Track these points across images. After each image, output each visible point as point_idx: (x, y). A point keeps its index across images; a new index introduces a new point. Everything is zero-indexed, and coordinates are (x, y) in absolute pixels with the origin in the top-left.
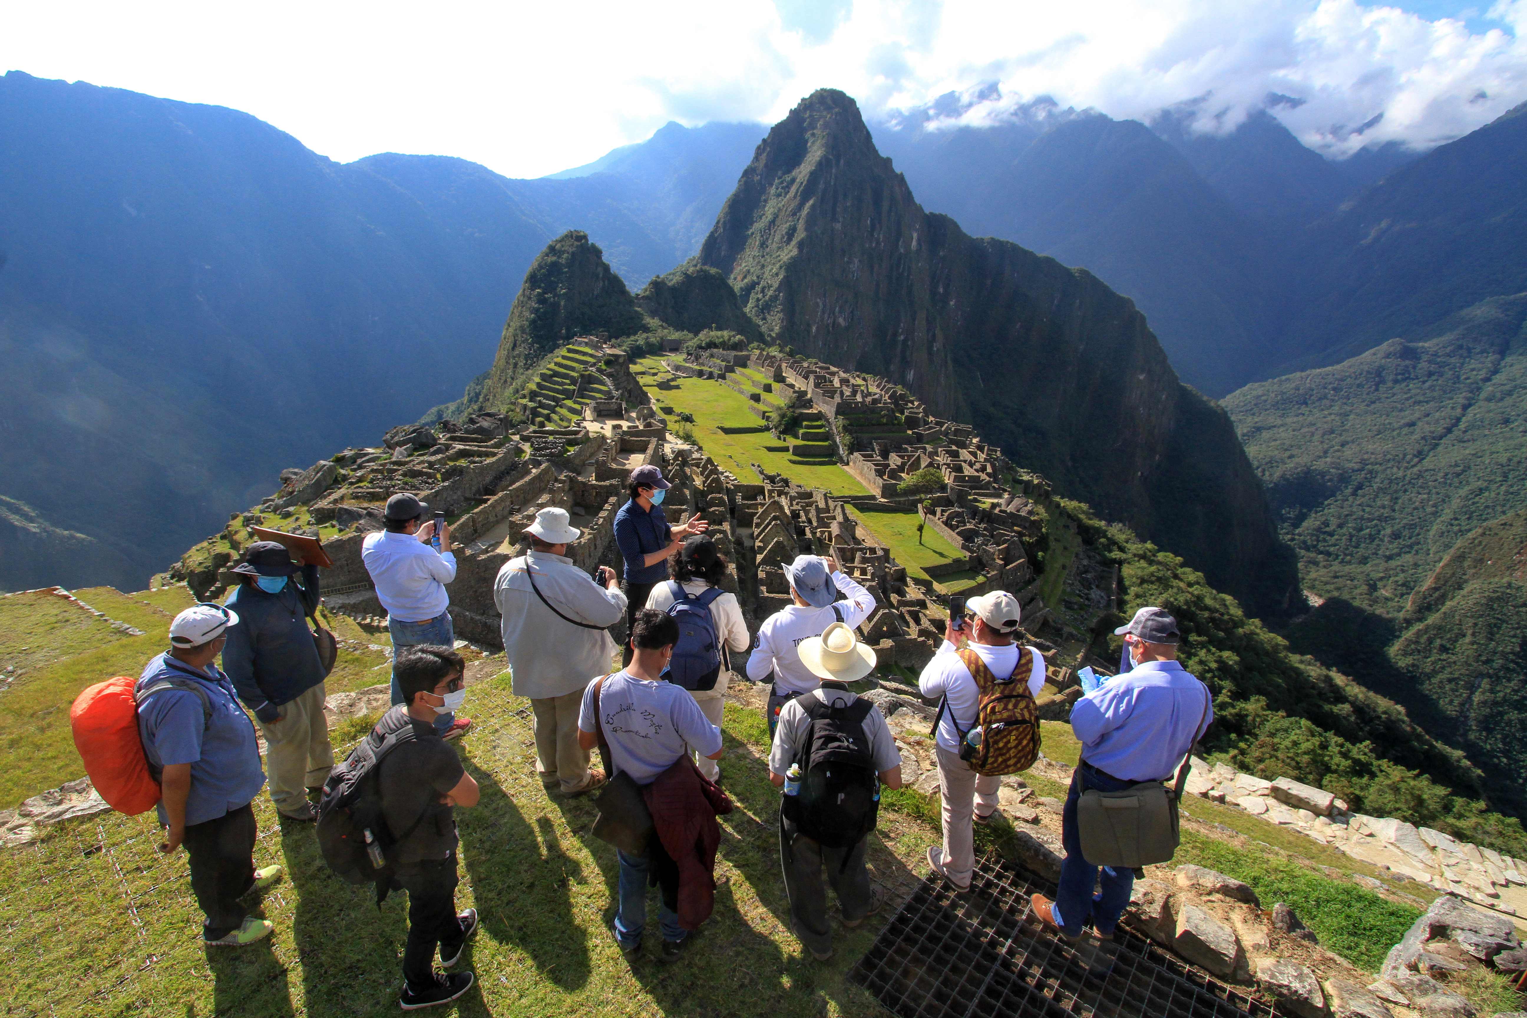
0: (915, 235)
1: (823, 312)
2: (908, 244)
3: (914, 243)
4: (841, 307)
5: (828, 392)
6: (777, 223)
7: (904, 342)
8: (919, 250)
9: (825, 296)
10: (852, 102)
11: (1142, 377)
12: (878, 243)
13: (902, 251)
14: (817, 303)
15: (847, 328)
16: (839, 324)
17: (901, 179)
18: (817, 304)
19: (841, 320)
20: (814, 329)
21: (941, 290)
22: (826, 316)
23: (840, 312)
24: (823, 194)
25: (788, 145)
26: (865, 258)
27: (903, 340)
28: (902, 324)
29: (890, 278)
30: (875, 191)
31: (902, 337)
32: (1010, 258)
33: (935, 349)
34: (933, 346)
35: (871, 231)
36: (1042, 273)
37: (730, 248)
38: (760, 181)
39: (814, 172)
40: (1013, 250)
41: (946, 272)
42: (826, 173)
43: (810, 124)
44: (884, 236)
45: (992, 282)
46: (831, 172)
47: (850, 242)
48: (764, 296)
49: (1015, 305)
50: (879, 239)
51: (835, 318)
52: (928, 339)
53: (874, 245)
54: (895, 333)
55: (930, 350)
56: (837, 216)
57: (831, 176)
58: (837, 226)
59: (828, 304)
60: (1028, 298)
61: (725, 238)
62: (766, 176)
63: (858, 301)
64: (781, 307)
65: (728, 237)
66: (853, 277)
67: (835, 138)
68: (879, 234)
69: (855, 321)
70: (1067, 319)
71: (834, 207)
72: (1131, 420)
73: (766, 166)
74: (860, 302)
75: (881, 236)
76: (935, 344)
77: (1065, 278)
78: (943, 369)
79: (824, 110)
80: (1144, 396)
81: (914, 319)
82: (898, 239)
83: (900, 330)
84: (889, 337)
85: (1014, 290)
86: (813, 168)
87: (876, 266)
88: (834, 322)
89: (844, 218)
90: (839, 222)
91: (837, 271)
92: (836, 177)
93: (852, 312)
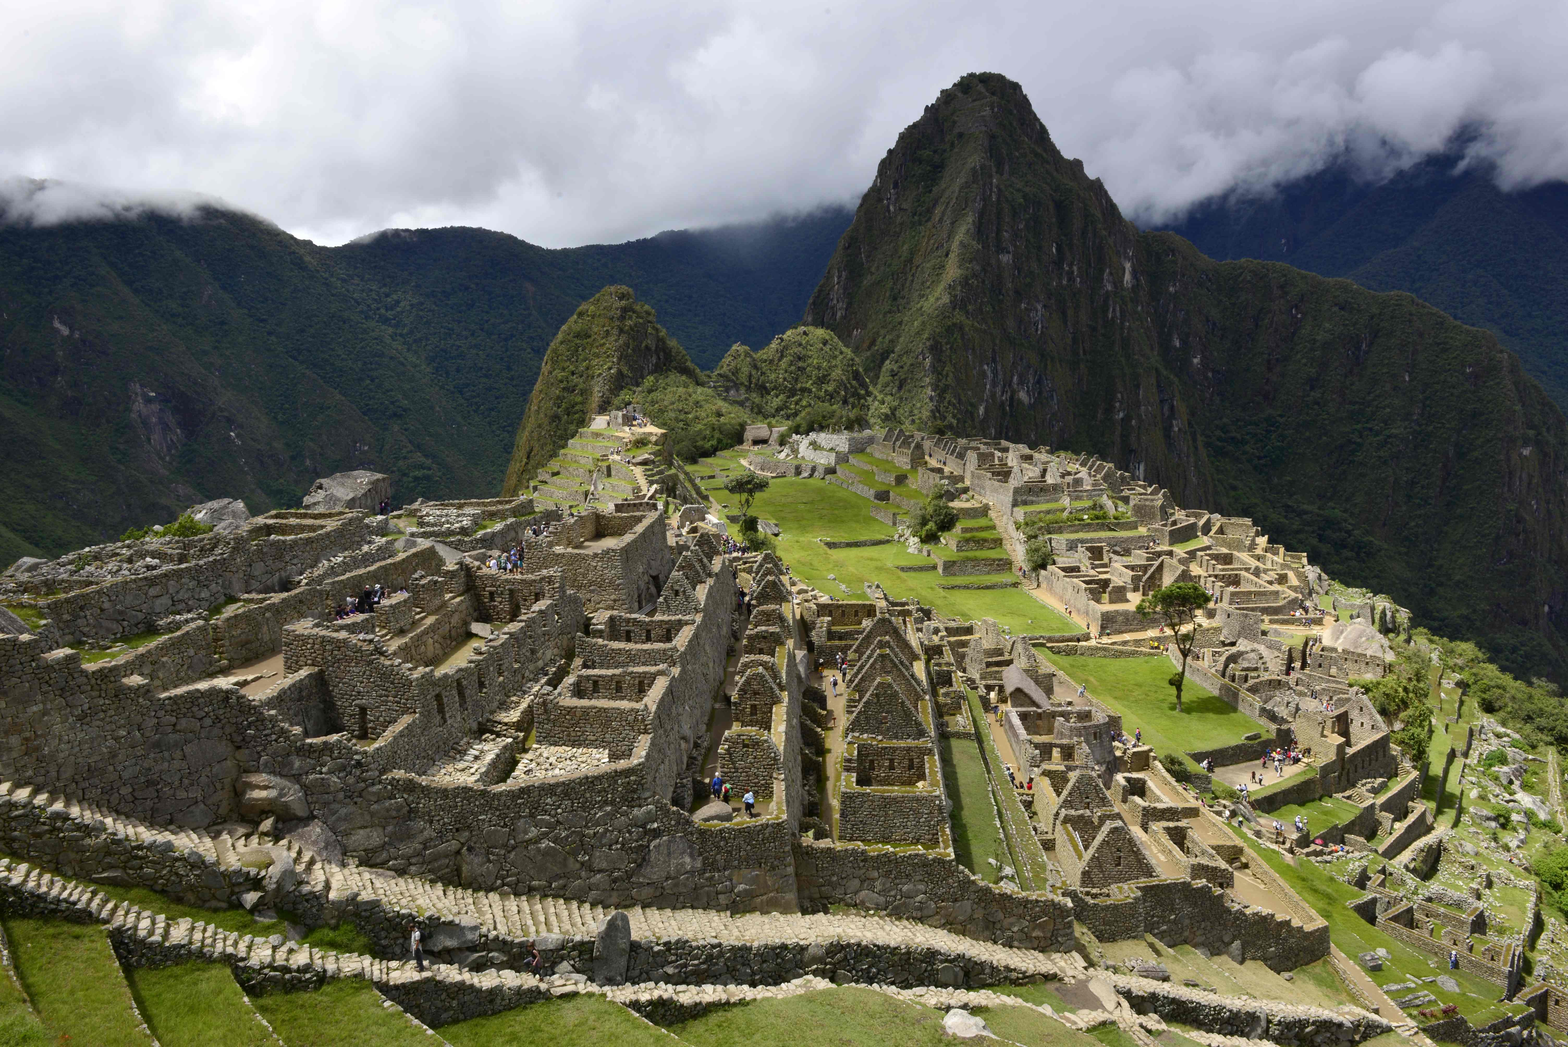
0: (1128, 266)
1: (994, 384)
2: (1118, 282)
3: (1127, 277)
4: (1021, 377)
5: (998, 474)
6: (917, 260)
7: (1126, 420)
8: (1136, 287)
9: (994, 360)
10: (1016, 87)
11: (1526, 452)
12: (1071, 279)
13: (1109, 287)
14: (984, 372)
15: (1032, 406)
16: (1020, 402)
17: (1097, 187)
18: (983, 374)
19: (1023, 395)
20: (981, 410)
21: (1177, 344)
22: (998, 390)
23: (1021, 382)
24: (982, 215)
25: (926, 153)
26: (1053, 301)
27: (1122, 419)
28: (1119, 396)
29: (1094, 329)
30: (1059, 206)
31: (1121, 415)
32: (1282, 287)
33: (1176, 429)
34: (1171, 426)
35: (1058, 262)
36: (1336, 305)
37: (849, 305)
38: (888, 207)
39: (966, 186)
40: (1285, 276)
41: (1181, 315)
42: (984, 185)
43: (955, 122)
44: (1079, 268)
45: (1257, 325)
46: (991, 184)
47: (1028, 280)
48: (902, 367)
49: (1299, 356)
50: (1073, 272)
51: (1014, 392)
52: (1163, 414)
53: (1065, 282)
54: (1109, 410)
55: (1167, 431)
56: (1004, 245)
57: (991, 190)
58: (1005, 258)
59: (1000, 373)
60: (1318, 344)
61: (841, 291)
62: (896, 199)
63: (1046, 365)
64: (928, 380)
65: (845, 289)
66: (1037, 330)
67: (993, 137)
68: (1071, 265)
69: (1045, 394)
70: (1385, 370)
71: (999, 232)
72: (1518, 522)
73: (896, 186)
74: (1049, 367)
75: (1075, 268)
76: (1174, 422)
77: (1375, 310)
78: (1192, 460)
79: (974, 101)
80: (1535, 481)
81: (1138, 386)
82: (1102, 271)
83: (1117, 405)
84: (1100, 416)
85: (1294, 334)
86: (963, 180)
87: (1070, 312)
88: (1012, 398)
89: (1015, 246)
90: (1008, 252)
91: (1011, 323)
92: (999, 190)
93: (1039, 382)
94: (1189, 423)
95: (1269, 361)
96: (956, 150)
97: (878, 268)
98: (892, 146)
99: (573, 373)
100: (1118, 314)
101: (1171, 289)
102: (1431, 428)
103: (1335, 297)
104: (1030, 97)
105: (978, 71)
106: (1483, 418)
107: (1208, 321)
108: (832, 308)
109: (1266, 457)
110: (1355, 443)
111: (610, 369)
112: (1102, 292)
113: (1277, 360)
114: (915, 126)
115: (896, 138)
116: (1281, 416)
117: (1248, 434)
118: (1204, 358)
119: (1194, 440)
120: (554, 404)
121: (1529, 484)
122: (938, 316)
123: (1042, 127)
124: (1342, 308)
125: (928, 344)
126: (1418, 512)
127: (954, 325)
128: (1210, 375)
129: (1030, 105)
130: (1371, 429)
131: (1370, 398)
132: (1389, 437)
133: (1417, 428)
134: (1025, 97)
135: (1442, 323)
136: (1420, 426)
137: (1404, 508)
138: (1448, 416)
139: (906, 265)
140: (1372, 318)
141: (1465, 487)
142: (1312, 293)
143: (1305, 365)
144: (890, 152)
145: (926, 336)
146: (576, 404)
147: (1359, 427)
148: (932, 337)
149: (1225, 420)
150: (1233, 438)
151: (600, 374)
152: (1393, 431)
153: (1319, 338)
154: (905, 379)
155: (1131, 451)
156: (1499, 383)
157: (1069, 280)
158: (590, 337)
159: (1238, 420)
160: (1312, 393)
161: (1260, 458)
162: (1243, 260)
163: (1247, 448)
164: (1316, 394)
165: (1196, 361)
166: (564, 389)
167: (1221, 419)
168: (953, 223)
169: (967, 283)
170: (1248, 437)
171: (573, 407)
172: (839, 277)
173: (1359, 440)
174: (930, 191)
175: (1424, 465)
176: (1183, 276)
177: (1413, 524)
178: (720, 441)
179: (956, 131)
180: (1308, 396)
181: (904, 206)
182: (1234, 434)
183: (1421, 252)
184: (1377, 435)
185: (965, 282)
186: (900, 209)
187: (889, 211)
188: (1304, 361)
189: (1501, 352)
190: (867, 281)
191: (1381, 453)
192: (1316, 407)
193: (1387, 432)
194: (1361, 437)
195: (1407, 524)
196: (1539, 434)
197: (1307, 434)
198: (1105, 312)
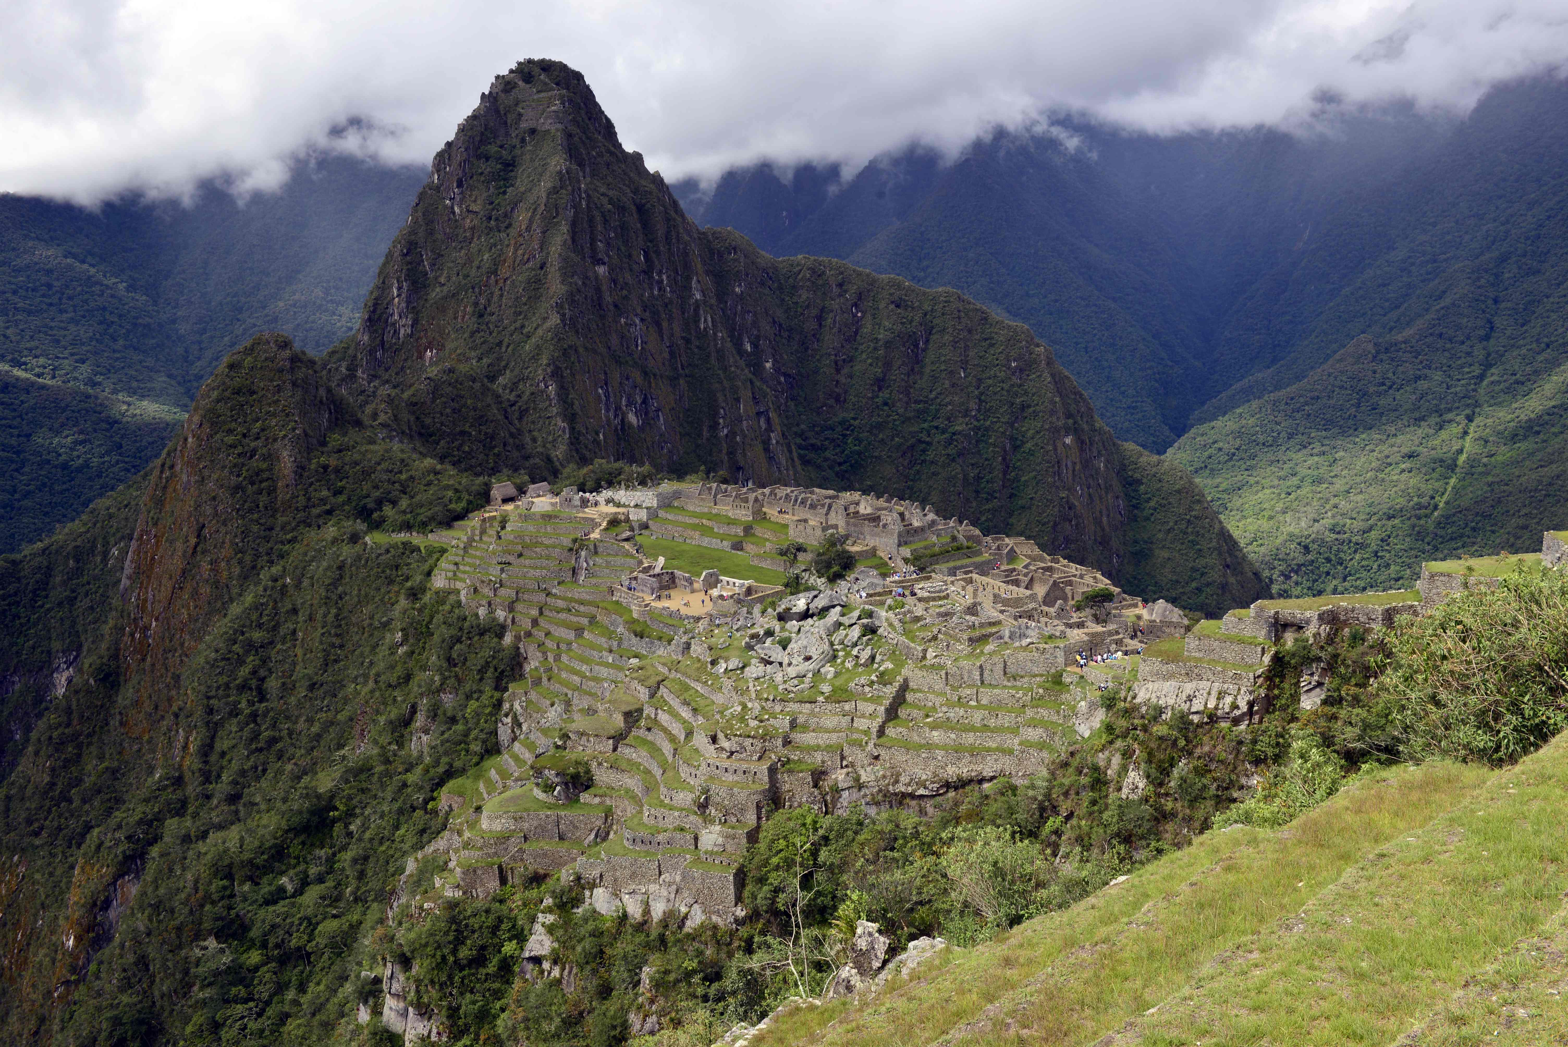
1: (608, 408)
4: (628, 398)
7: (731, 436)
9: (606, 382)
10: (577, 75)
14: (599, 396)
15: (641, 428)
17: (658, 180)
18: (599, 398)
21: (748, 347)
22: (612, 414)
23: (629, 404)
24: (574, 224)
25: (493, 149)
26: (647, 314)
27: (727, 435)
28: (722, 411)
29: (688, 341)
30: (640, 208)
31: (726, 431)
32: (840, 285)
33: (774, 442)
34: (769, 439)
35: (648, 272)
36: (892, 302)
37: (415, 322)
38: (452, 208)
39: (554, 191)
40: (842, 273)
41: (750, 318)
42: (573, 191)
43: (520, 115)
44: (668, 277)
45: (820, 325)
46: (579, 189)
47: (625, 292)
48: (519, 396)
49: (864, 356)
50: (662, 281)
51: (624, 416)
52: (760, 427)
53: (656, 292)
54: (714, 426)
55: (766, 443)
56: (600, 256)
57: (580, 196)
58: (601, 270)
59: (612, 395)
60: (881, 343)
61: (404, 305)
62: (462, 200)
63: (650, 382)
64: (555, 410)
65: (408, 302)
66: (637, 346)
67: (570, 136)
68: (660, 273)
69: (651, 415)
70: (943, 368)
71: (593, 241)
72: (1070, 508)
73: (460, 185)
74: (653, 385)
75: (664, 277)
76: (772, 435)
77: (927, 307)
78: (791, 473)
79: (539, 92)
80: (1077, 468)
81: (738, 400)
82: (689, 279)
83: (721, 421)
84: (705, 433)
85: (856, 333)
86: (549, 185)
87: (665, 324)
88: (623, 420)
89: (609, 256)
90: (604, 264)
91: (615, 340)
92: (588, 196)
93: (644, 402)
94: (783, 435)
95: (836, 363)
96: (529, 148)
97: (449, 278)
98: (451, 137)
99: (244, 436)
100: (710, 324)
101: (737, 289)
102: (988, 423)
103: (891, 294)
104: (592, 88)
105: (536, 57)
106: (1031, 410)
107: (774, 322)
108: (394, 324)
109: (845, 462)
110: (924, 442)
111: (294, 429)
112: (692, 301)
113: (844, 360)
114: (474, 117)
115: (455, 129)
116: (855, 419)
117: (826, 439)
118: (775, 361)
119: (790, 452)
120: (231, 473)
121: (1074, 471)
122: (552, 339)
123: (608, 120)
124: (898, 306)
125: (549, 370)
126: (987, 507)
127: (570, 347)
128: (782, 379)
129: (594, 96)
130: (937, 428)
131: (932, 396)
132: (954, 434)
133: (976, 423)
134: (588, 87)
135: (986, 319)
136: (978, 421)
137: (974, 504)
138: (1001, 411)
139: (488, 278)
140: (925, 315)
141: (1023, 479)
142: (869, 291)
143: (871, 365)
144: (449, 144)
145: (545, 362)
146: (262, 471)
147: (925, 425)
148: (553, 361)
149: (803, 426)
150: (812, 445)
151: (285, 436)
152: (957, 428)
153: (881, 336)
154: (527, 410)
155: (739, 468)
156: (1040, 376)
157: (660, 289)
158: (254, 393)
159: (814, 426)
160: (881, 394)
161: (840, 464)
162: (800, 257)
163: (827, 454)
164: (884, 394)
165: (768, 365)
166: (239, 455)
167: (798, 425)
168: (544, 232)
169: (573, 301)
170: (826, 443)
171: (257, 474)
172: (399, 288)
173: (928, 439)
174: (505, 193)
175: (986, 459)
176: (747, 275)
177: (983, 518)
178: (470, 502)
179: (524, 125)
180: (877, 397)
181: (474, 208)
182: (813, 441)
183: (923, 229)
184: (943, 433)
185: (571, 298)
186: (468, 211)
187: (454, 213)
188: (870, 361)
189: (1038, 345)
190: (435, 293)
191: (949, 451)
192: (886, 408)
193: (951, 430)
194: (929, 436)
195: (979, 519)
196: (1075, 423)
197: (881, 436)
198: (697, 322)
